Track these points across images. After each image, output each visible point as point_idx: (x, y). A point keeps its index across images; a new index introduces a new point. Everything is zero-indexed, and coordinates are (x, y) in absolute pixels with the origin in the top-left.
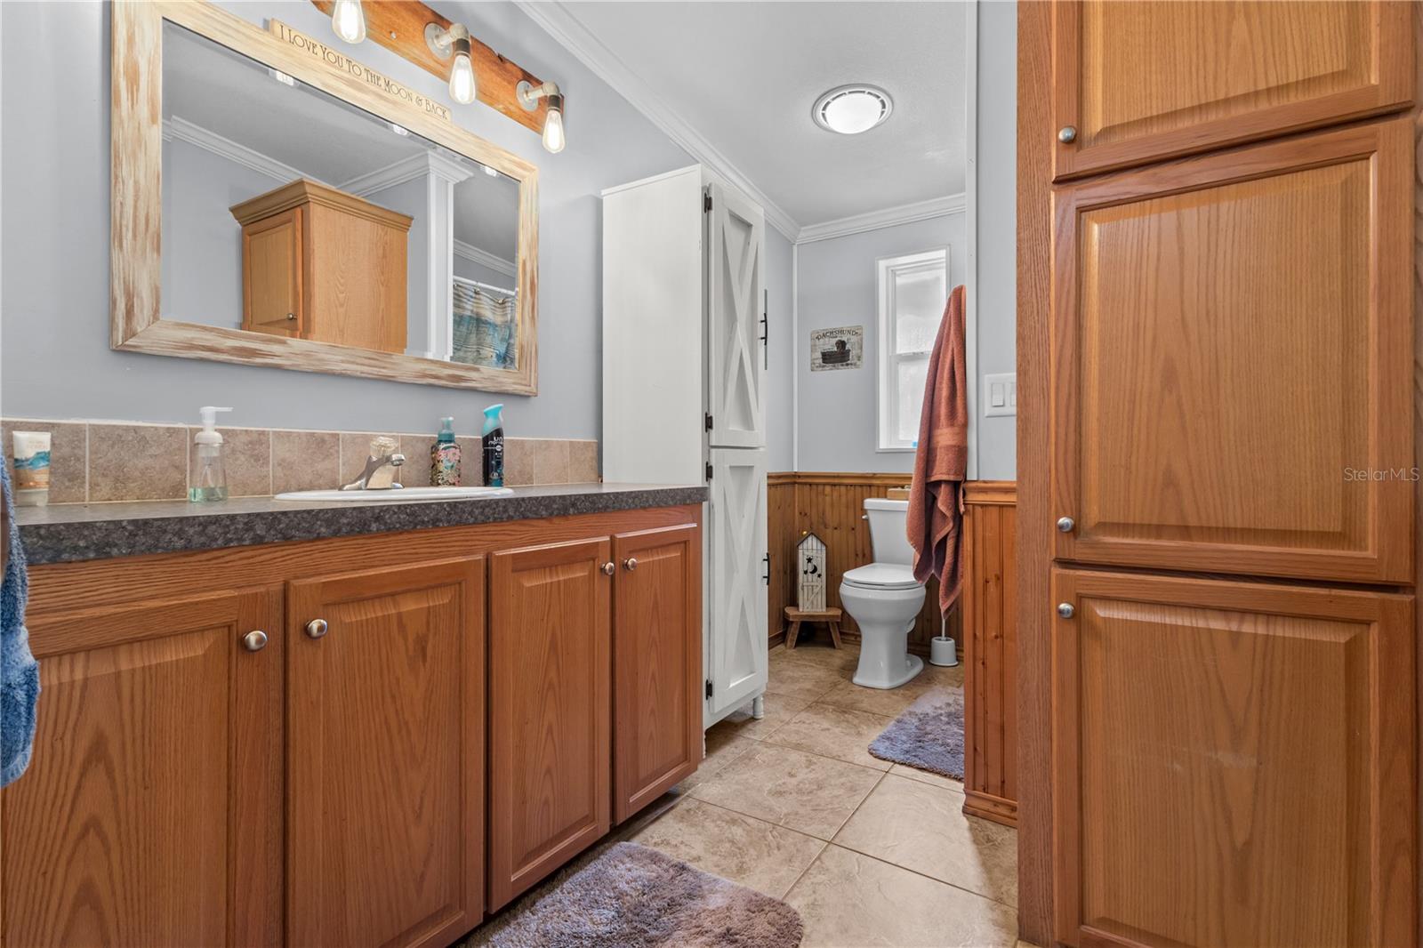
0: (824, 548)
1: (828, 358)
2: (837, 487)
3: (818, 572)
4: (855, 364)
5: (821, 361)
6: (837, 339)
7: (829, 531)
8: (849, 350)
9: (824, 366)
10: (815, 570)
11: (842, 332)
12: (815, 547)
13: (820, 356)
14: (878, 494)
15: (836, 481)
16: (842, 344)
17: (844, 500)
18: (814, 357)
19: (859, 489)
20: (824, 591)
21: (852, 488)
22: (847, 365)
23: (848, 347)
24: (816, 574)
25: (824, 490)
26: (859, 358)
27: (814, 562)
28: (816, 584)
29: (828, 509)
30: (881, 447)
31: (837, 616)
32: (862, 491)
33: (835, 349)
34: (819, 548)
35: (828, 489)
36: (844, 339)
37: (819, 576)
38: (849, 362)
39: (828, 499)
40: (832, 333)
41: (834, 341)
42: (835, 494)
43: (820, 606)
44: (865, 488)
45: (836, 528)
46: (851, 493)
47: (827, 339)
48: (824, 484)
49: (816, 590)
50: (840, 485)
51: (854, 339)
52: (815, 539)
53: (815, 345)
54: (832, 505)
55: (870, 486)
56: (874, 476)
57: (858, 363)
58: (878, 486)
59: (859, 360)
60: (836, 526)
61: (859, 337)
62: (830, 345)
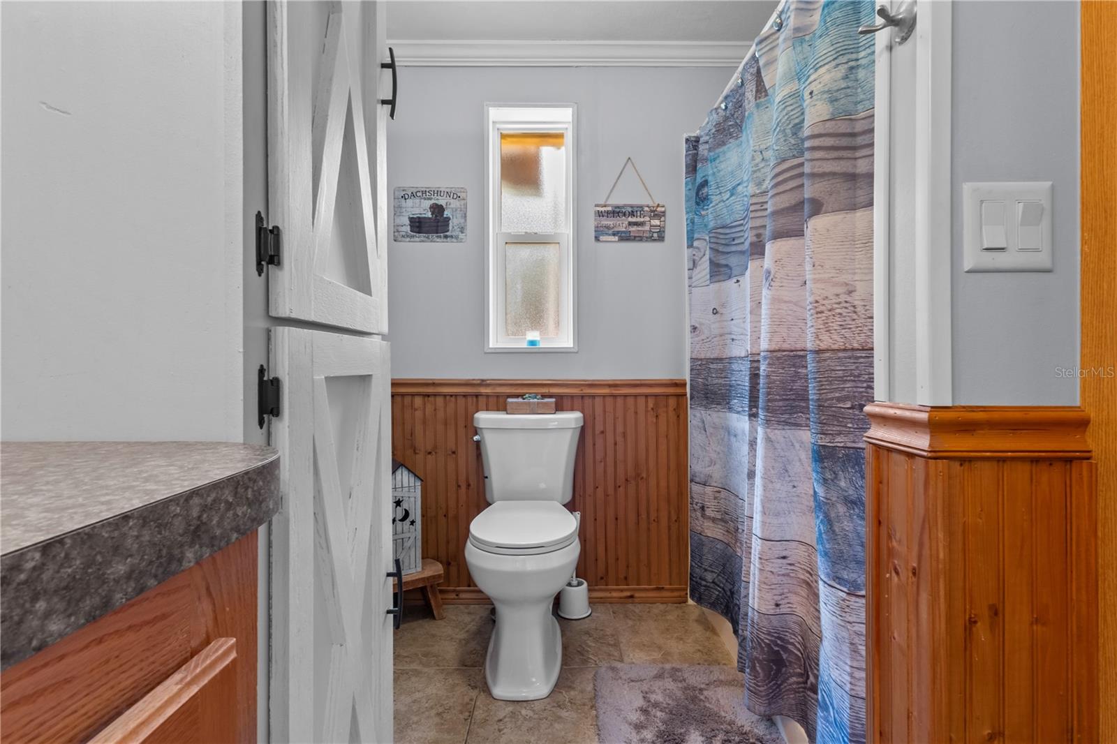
0: (418, 483)
1: (419, 226)
2: (431, 399)
3: (411, 518)
4: (457, 237)
5: (408, 228)
6: (433, 202)
7: (420, 457)
8: (448, 219)
9: (413, 236)
10: (407, 514)
11: (438, 193)
12: (406, 484)
13: (408, 222)
14: (487, 405)
15: (430, 390)
16: (438, 209)
17: (441, 414)
18: (398, 221)
19: (461, 401)
20: (419, 544)
21: (453, 399)
22: (446, 237)
23: (447, 213)
24: (408, 522)
25: (412, 402)
26: (462, 230)
27: (405, 505)
28: (407, 535)
29: (419, 429)
30: (491, 346)
31: (439, 576)
32: (466, 403)
33: (429, 215)
34: (412, 484)
35: (418, 401)
36: (442, 202)
37: (412, 523)
38: (447, 234)
39: (418, 414)
40: (424, 194)
41: (427, 204)
42: (429, 408)
43: (413, 566)
44: (470, 399)
45: (430, 453)
46: (451, 406)
47: (417, 201)
48: (413, 395)
49: (407, 544)
50: (435, 395)
51: (455, 204)
52: (405, 473)
53: (400, 207)
54: (424, 422)
55: (477, 396)
56: (483, 383)
57: (461, 236)
58: (488, 396)
59: (462, 233)
60: (429, 451)
61: (463, 202)
62: (422, 208)
